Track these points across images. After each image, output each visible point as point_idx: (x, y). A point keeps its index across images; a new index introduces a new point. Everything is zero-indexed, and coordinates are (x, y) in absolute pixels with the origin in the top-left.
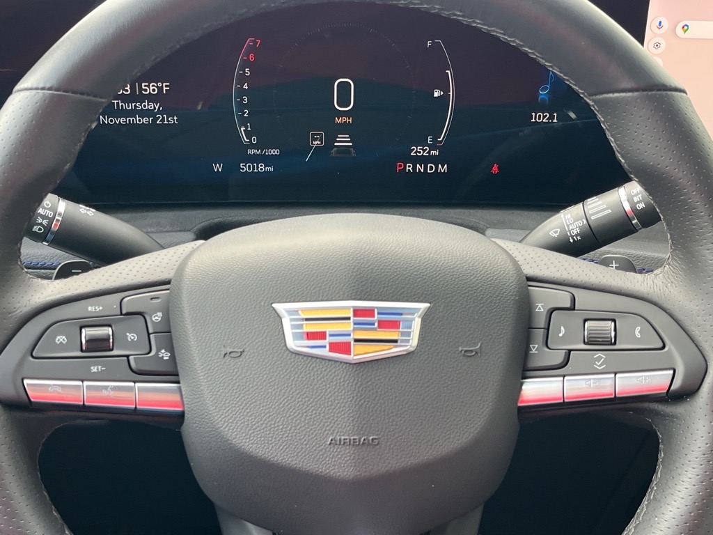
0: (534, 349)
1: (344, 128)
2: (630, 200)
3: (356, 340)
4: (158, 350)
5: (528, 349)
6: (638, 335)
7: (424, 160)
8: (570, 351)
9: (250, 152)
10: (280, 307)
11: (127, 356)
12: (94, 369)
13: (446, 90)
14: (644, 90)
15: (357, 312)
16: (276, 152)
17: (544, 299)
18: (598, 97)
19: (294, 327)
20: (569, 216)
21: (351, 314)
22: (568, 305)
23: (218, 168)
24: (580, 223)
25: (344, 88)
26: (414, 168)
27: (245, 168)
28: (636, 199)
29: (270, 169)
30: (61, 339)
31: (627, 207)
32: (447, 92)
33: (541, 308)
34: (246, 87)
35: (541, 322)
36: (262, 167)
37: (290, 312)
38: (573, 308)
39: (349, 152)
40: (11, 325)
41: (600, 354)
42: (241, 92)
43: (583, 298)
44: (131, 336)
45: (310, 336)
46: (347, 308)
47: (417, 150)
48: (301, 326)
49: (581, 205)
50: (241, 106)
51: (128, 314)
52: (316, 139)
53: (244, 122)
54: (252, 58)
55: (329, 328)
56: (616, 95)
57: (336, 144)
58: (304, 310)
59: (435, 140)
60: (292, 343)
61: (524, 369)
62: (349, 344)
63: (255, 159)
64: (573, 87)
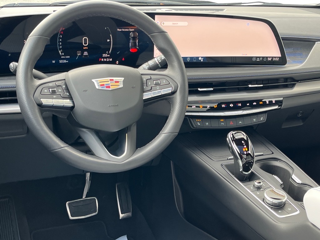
0: (145, 87)
1: (86, 50)
2: (158, 60)
3: (111, 85)
4: (66, 93)
5: (143, 88)
6: (164, 82)
7: (106, 58)
8: (152, 87)
9: (62, 57)
10: (93, 80)
11: (60, 94)
12: (54, 97)
13: (110, 40)
14: (160, 32)
15: (111, 80)
16: (69, 57)
17: (145, 78)
18: (151, 35)
19: (97, 84)
20: (145, 65)
21: (109, 80)
22: (150, 78)
23: (54, 62)
24: (147, 66)
25: (85, 39)
26: (104, 60)
27: (61, 61)
28: (159, 60)
29: (67, 62)
30: (46, 91)
31: (157, 62)
32: (111, 40)
33: (145, 80)
34: (61, 40)
35: (145, 82)
36: (65, 61)
37: (96, 81)
38: (151, 79)
39: (87, 56)
40: (35, 88)
41: (157, 87)
42: (60, 42)
43: (152, 77)
44: (60, 90)
45: (101, 85)
46: (108, 79)
47: (104, 55)
48: (99, 84)
49: (147, 63)
50: (60, 45)
51: (58, 86)
52: (79, 53)
53: (60, 49)
54: (62, 33)
55: (105, 83)
56: (155, 34)
57: (84, 54)
58: (99, 80)
59: (108, 52)
60: (97, 87)
61: (143, 91)
62: (110, 86)
63: (63, 59)
64: (146, 33)
